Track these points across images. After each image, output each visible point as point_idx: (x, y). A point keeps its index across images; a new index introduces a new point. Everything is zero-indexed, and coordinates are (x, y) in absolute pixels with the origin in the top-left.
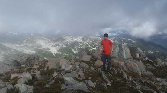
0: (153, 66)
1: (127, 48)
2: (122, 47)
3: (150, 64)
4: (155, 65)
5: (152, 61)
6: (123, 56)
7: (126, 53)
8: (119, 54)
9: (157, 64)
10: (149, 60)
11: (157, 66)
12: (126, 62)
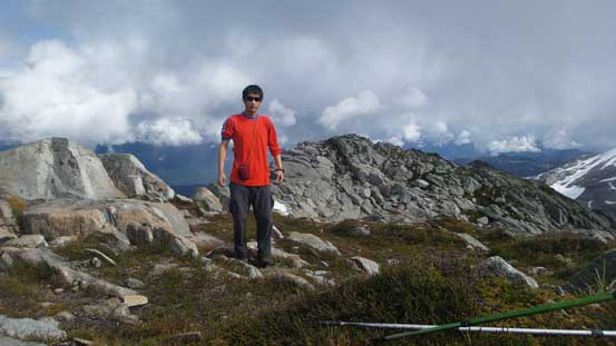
0: (200, 214)
1: (91, 155)
2: (71, 149)
3: (190, 210)
4: (203, 210)
5: (191, 201)
6: (82, 190)
7: (92, 177)
8: (58, 182)
9: (207, 208)
10: (178, 196)
11: (212, 213)
12: (113, 210)
